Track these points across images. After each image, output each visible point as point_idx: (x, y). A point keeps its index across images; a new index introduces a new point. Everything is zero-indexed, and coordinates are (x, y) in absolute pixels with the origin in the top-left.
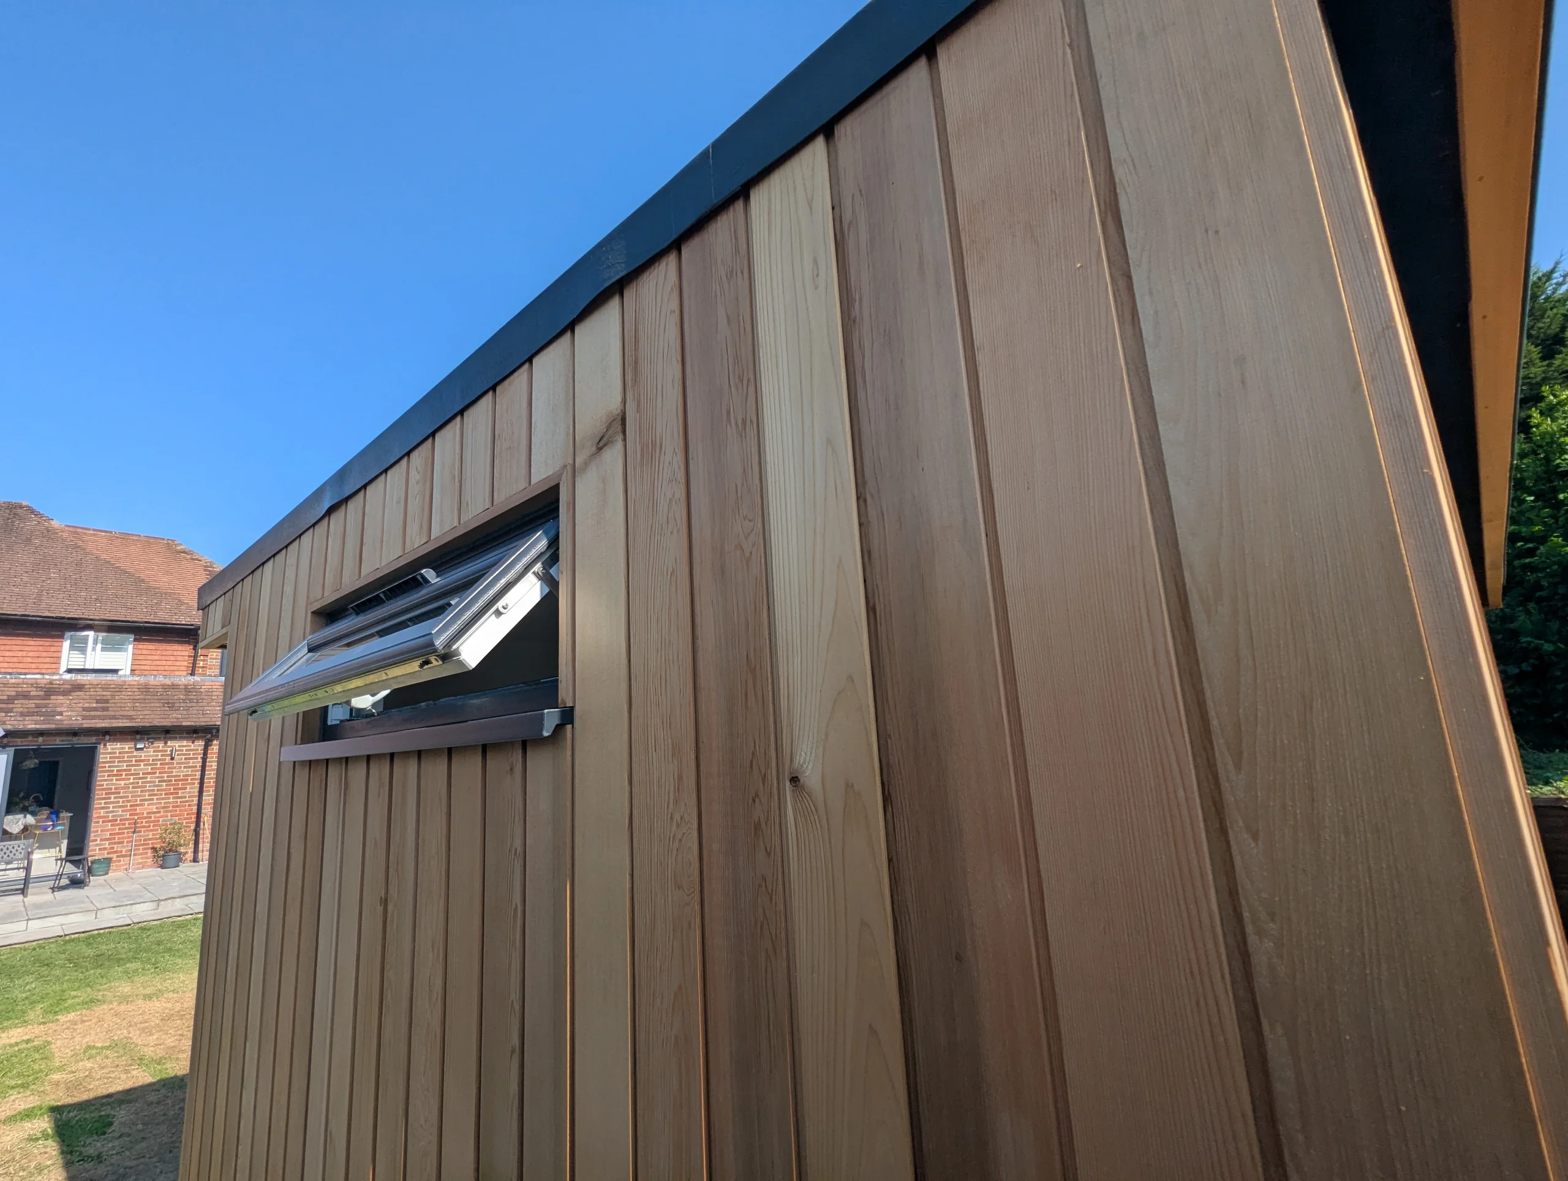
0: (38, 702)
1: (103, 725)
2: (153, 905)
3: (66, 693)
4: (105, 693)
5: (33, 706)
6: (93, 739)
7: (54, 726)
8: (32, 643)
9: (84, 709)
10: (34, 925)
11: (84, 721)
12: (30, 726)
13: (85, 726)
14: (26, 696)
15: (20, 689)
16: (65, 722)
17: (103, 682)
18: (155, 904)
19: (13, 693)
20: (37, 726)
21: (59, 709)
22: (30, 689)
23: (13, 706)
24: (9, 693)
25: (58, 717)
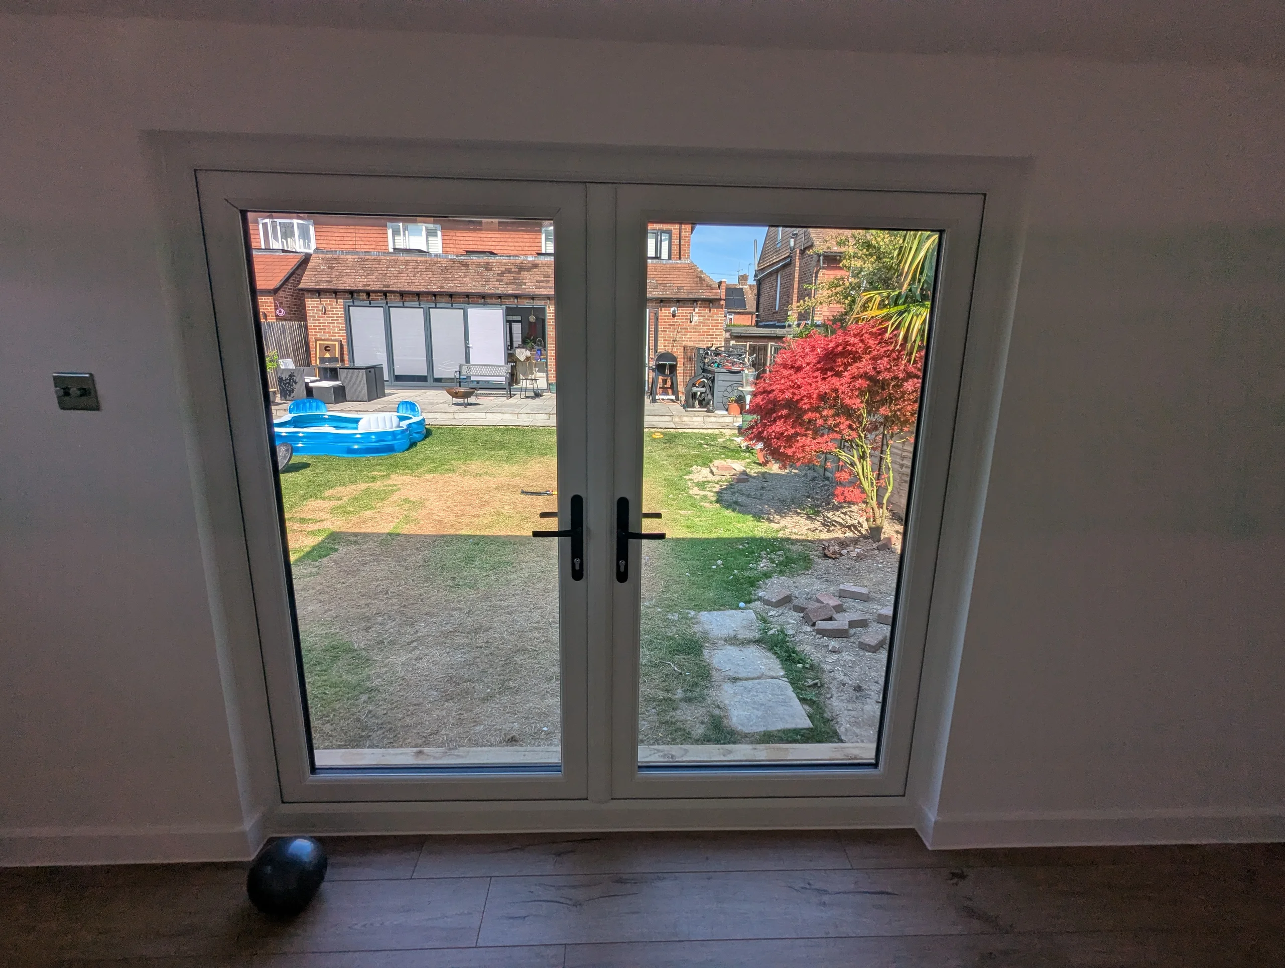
0: (515, 275)
1: (545, 293)
2: (546, 416)
3: (529, 270)
4: (548, 270)
5: (512, 278)
6: (542, 303)
7: (521, 292)
8: (526, 236)
9: (538, 281)
10: (489, 416)
11: (536, 290)
12: (509, 292)
13: (536, 293)
14: (509, 271)
15: (507, 267)
16: (527, 290)
17: (548, 263)
18: (548, 415)
19: (504, 269)
20: (513, 292)
21: (524, 281)
22: (512, 267)
23: (502, 278)
24: (501, 269)
25: (523, 286)
